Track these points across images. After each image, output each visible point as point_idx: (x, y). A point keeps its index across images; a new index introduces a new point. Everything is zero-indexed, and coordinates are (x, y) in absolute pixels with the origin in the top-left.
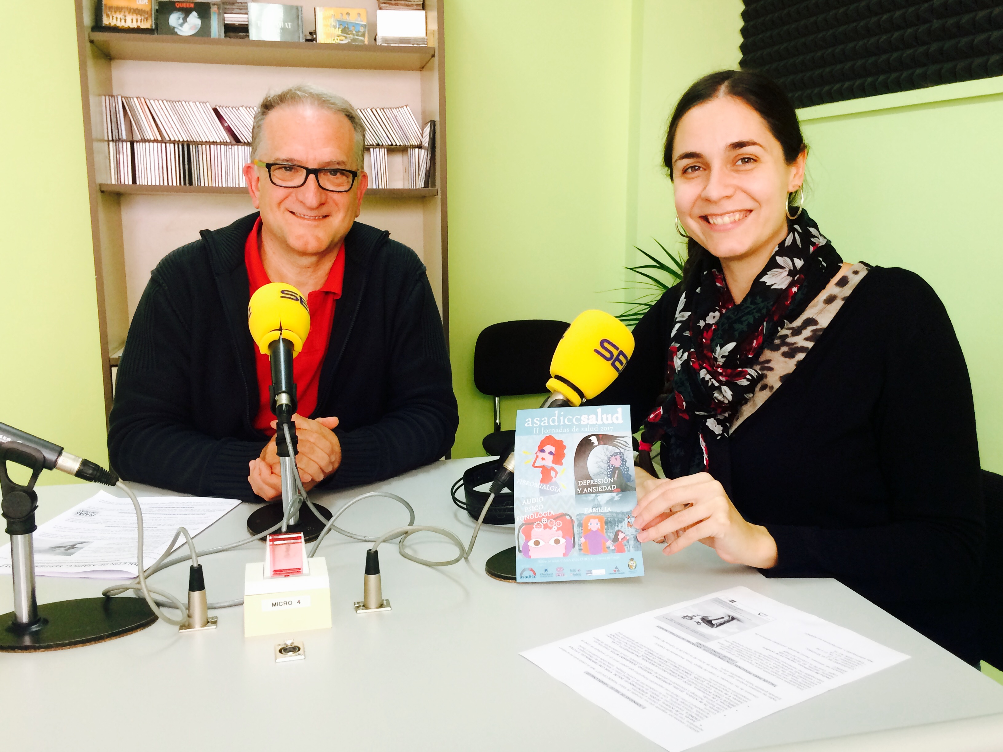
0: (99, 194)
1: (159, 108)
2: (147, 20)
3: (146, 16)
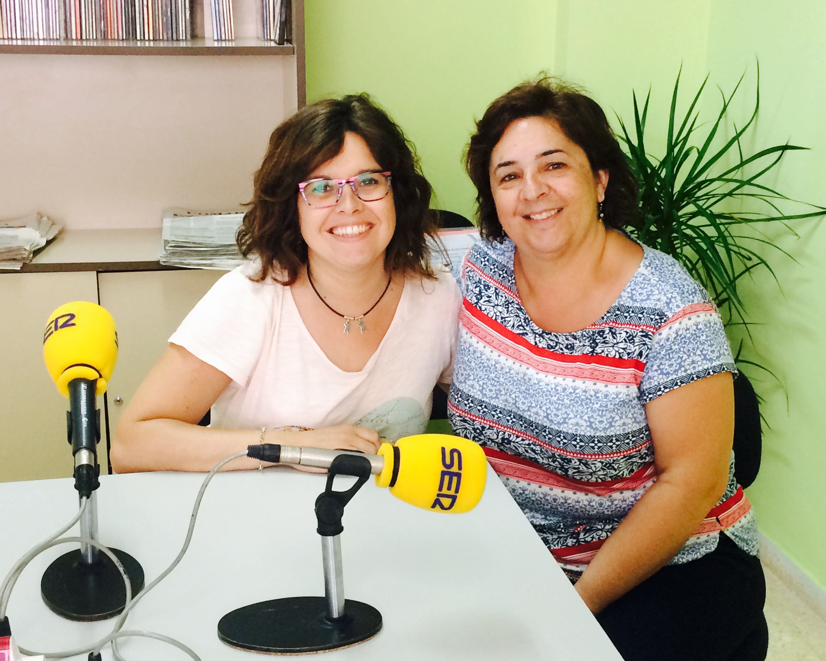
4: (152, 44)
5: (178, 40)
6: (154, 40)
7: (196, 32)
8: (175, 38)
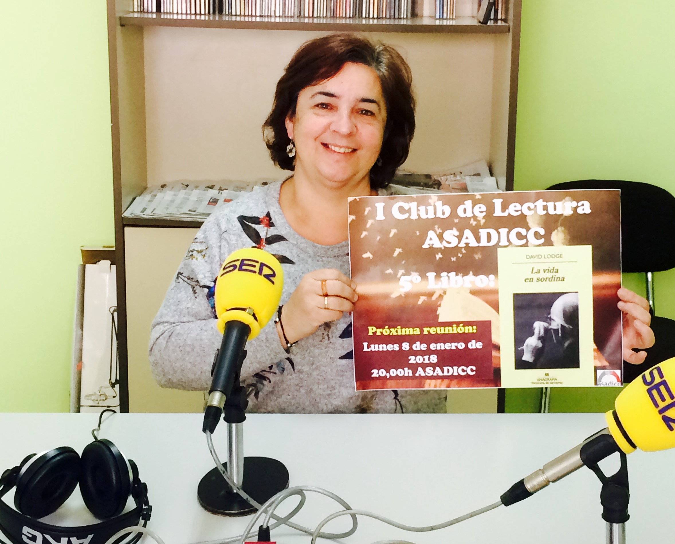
0: (119, 28)
5: (399, 18)
6: (378, 18)
7: (418, 11)
8: (396, 16)
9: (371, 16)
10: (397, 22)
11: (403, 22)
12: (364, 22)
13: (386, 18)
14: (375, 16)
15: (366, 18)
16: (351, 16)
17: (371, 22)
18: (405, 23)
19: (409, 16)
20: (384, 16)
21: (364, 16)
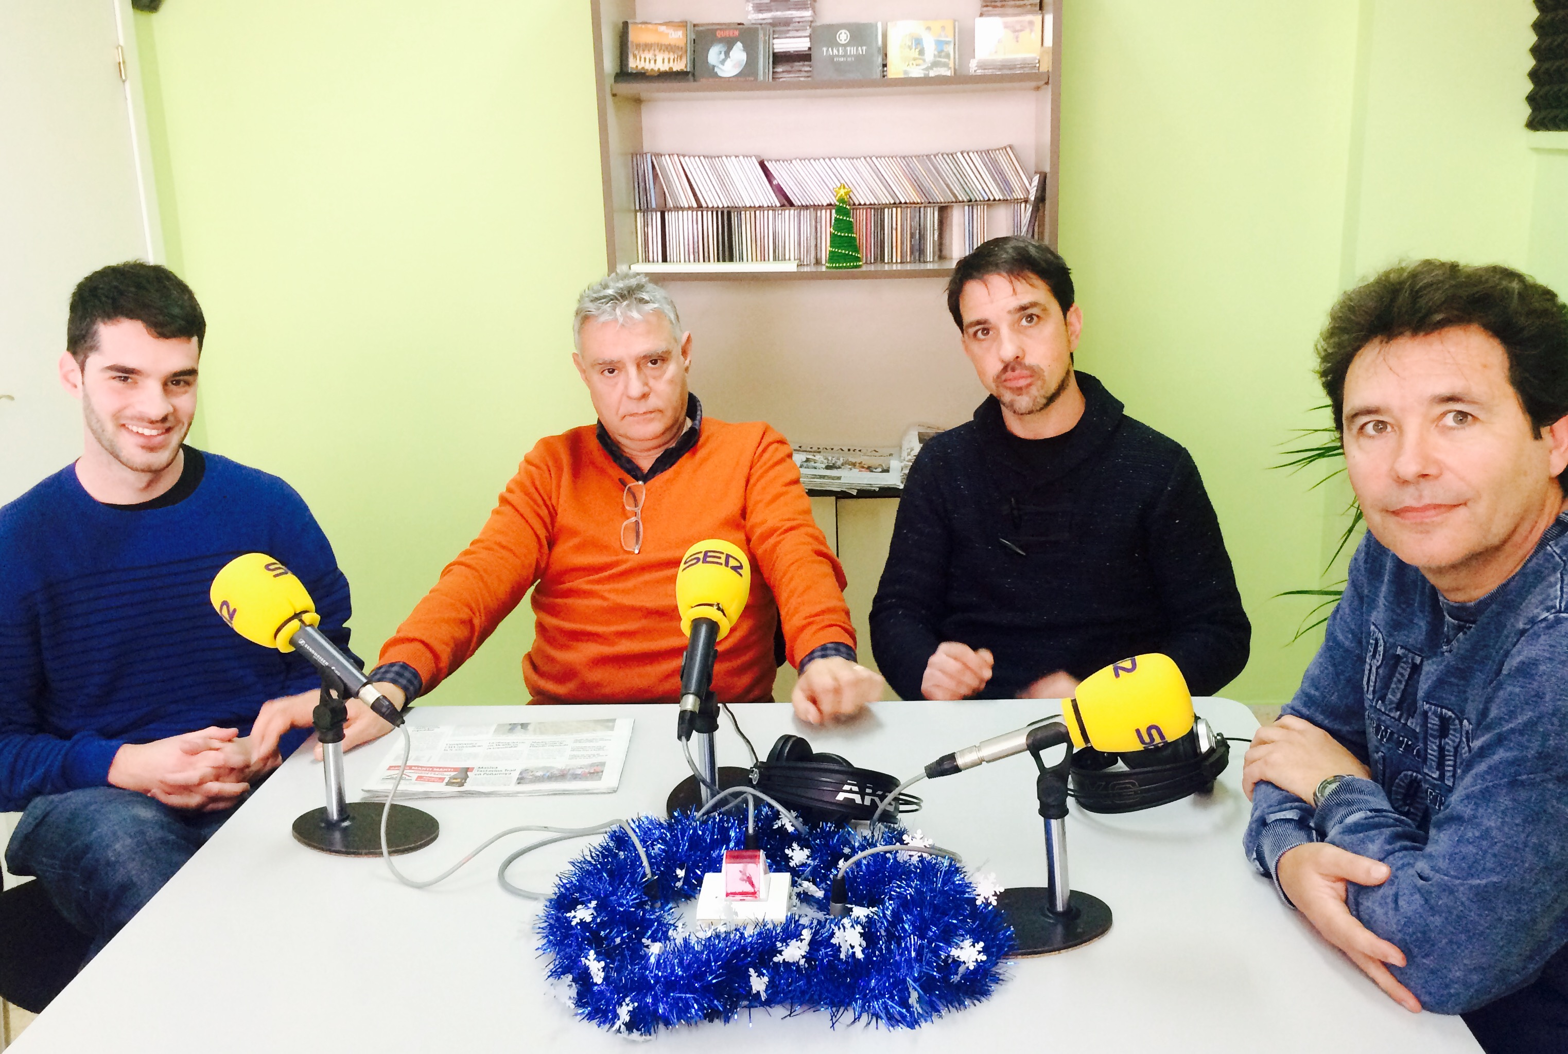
1: (696, 166)
2: (681, 59)
3: (680, 53)
4: (899, 267)
5: (925, 262)
6: (901, 263)
7: (944, 253)
8: (922, 259)
9: (894, 261)
10: (922, 267)
11: (930, 266)
12: (887, 267)
13: (910, 262)
14: (899, 261)
15: (888, 263)
16: (872, 261)
17: (894, 267)
18: (932, 268)
19: (936, 258)
20: (908, 260)
21: (886, 261)
